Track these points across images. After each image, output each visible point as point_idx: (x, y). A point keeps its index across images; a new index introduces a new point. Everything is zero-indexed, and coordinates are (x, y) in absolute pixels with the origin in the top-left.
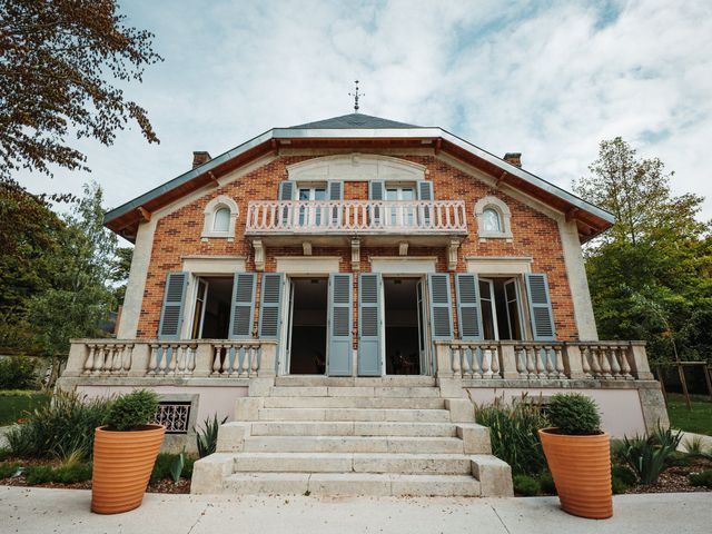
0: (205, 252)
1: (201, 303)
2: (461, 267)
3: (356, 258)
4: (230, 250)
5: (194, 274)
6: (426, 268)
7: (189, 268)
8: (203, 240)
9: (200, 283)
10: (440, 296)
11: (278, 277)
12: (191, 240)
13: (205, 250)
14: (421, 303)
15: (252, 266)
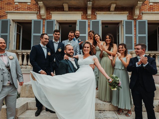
0: (17, 10)
1: (20, 35)
2: (140, 17)
3: (89, 12)
4: (29, 9)
5: (13, 20)
6: (122, 17)
7: (10, 17)
8: (16, 3)
9: (18, 25)
10: (129, 31)
11: (52, 22)
12: (10, 4)
13: (17, 8)
14: (118, 35)
15: (40, 16)
